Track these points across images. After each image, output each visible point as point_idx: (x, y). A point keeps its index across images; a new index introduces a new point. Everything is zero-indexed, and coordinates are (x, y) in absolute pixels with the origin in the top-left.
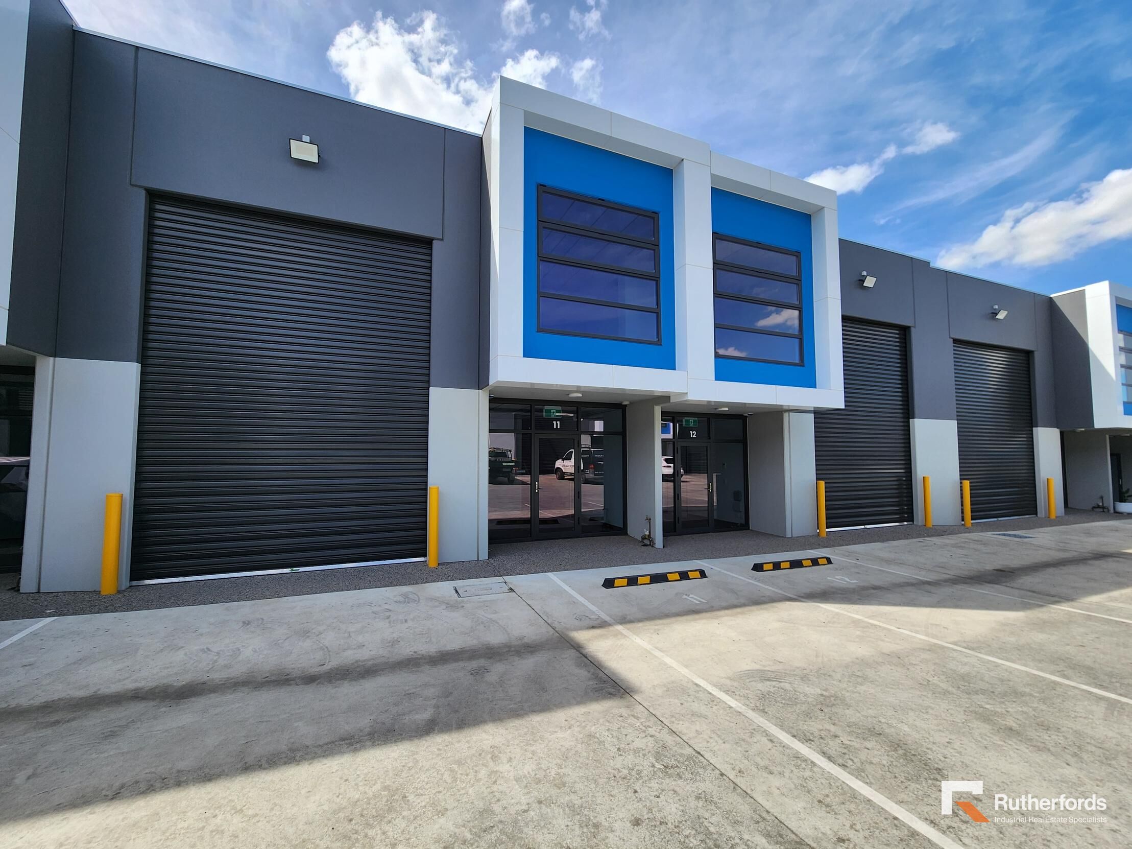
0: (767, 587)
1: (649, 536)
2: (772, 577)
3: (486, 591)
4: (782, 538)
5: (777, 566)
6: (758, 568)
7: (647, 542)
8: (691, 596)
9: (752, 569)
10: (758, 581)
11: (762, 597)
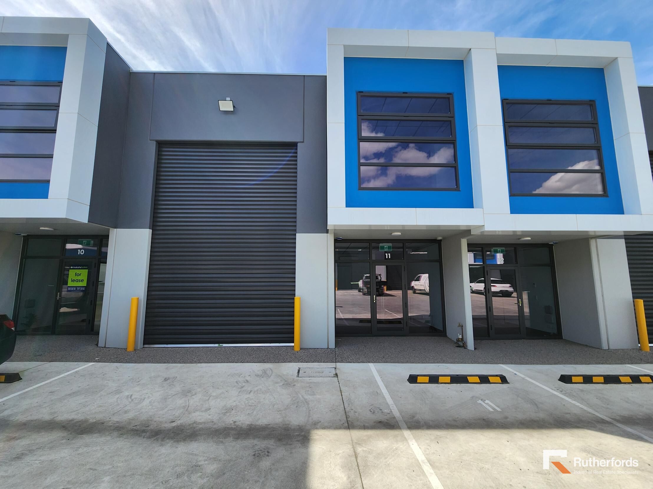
0: (574, 402)
1: (462, 339)
2: (582, 391)
3: (318, 374)
4: (597, 350)
5: (588, 379)
6: (566, 379)
7: (461, 344)
8: (487, 401)
9: (559, 380)
10: (565, 394)
11: (567, 413)
